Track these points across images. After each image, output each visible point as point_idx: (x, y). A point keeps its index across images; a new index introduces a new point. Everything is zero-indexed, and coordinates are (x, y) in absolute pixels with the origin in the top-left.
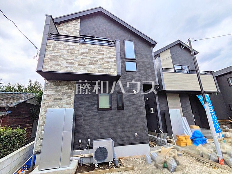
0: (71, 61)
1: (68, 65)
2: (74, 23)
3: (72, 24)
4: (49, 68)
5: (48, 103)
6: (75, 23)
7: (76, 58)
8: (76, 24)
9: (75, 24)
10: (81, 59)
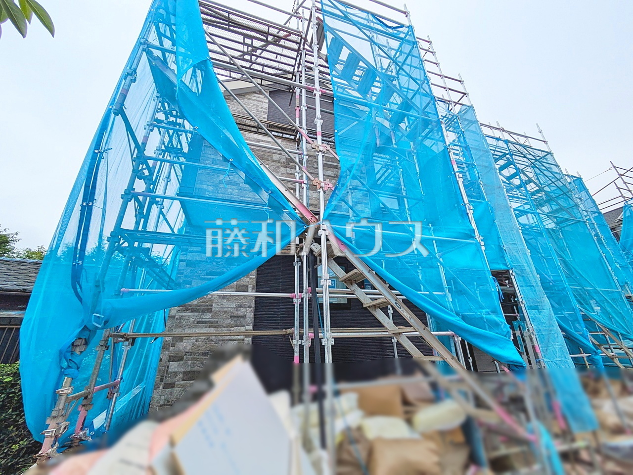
2: (255, 98)
3: (250, 99)
4: (211, 188)
5: (190, 283)
6: (259, 97)
8: (260, 99)
9: (257, 101)
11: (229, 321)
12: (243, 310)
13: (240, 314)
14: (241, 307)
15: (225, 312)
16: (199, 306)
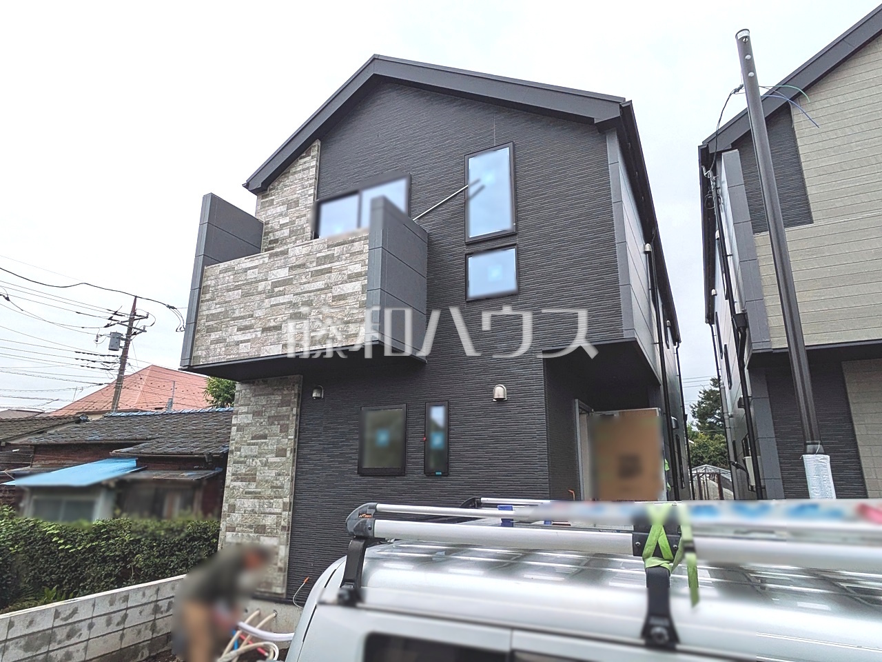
0: (247, 323)
1: (240, 337)
2: (300, 168)
4: (204, 353)
7: (259, 308)
8: (307, 165)
10: (271, 306)
11: (269, 492)
12: (281, 478)
13: (279, 484)
14: (279, 475)
15: (267, 481)
16: (247, 475)
